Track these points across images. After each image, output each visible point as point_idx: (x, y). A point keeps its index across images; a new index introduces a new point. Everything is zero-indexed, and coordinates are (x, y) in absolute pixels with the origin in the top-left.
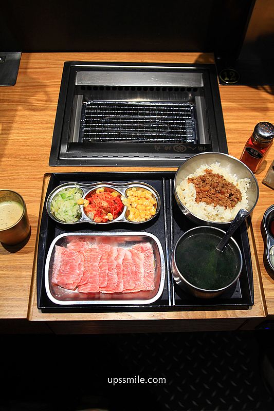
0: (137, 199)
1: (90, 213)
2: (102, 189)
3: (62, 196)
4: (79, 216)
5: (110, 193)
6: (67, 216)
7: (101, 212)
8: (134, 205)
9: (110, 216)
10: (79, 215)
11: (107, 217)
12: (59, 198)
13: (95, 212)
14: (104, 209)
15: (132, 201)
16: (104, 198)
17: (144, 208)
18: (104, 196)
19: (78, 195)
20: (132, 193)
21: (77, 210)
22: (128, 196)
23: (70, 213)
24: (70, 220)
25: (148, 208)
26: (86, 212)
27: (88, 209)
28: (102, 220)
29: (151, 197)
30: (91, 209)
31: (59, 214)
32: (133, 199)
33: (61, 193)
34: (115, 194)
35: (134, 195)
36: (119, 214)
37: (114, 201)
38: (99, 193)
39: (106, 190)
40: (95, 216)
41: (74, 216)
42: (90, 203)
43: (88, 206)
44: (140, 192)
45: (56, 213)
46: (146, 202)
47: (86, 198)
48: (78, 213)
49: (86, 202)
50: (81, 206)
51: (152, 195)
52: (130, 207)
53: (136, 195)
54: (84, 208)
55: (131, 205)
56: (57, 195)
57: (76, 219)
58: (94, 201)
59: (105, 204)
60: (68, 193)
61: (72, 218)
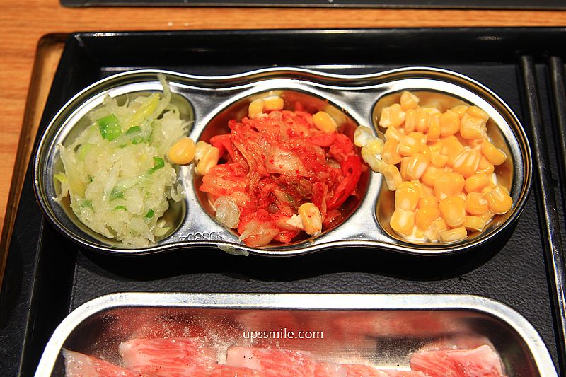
0: (423, 141)
1: (224, 200)
2: (275, 101)
3: (103, 125)
4: (175, 214)
5: (305, 114)
6: (123, 216)
7: (271, 199)
8: (416, 166)
9: (308, 217)
10: (177, 208)
11: (295, 221)
12: (92, 137)
13: (242, 198)
14: (283, 185)
15: (406, 149)
16: (285, 138)
17: (458, 179)
18: (284, 128)
19: (173, 124)
20: (402, 115)
21: (167, 189)
22: (383, 130)
23: (136, 203)
24: (135, 234)
25: (475, 181)
26: (203, 198)
27: (211, 185)
28: (273, 233)
29: (481, 131)
30: (227, 185)
31: (88, 204)
32: (411, 140)
33: (101, 114)
34: (327, 122)
35: (410, 124)
36: (348, 207)
37: (326, 149)
38: (262, 115)
39: (292, 101)
40: (245, 213)
41: (151, 213)
42: (223, 159)
43: (213, 173)
44: (432, 110)
45: (76, 201)
46: (466, 157)
47: (206, 136)
48: (170, 201)
49: (207, 155)
50: (185, 170)
51: (490, 124)
52: (398, 177)
53: (422, 123)
54: (198, 180)
55: (399, 166)
56: (84, 123)
57: (162, 228)
58: (241, 148)
59: (287, 164)
60: (128, 117)
61: (140, 226)
